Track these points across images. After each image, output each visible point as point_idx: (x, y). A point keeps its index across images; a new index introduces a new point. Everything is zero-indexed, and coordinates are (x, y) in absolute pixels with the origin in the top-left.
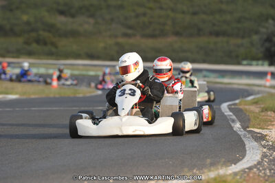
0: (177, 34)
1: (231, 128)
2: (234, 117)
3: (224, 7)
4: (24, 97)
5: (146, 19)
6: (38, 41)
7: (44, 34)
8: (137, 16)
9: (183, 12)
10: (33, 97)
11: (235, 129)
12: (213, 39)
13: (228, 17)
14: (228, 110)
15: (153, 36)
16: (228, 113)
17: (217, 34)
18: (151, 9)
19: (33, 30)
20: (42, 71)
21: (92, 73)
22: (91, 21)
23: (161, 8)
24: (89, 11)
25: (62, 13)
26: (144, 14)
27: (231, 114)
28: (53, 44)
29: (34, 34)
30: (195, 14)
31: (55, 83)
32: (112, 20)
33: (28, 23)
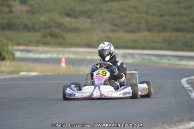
0: (149, 30)
1: (189, 96)
2: (191, 88)
3: (182, 11)
4: (42, 74)
5: (126, 20)
6: (51, 35)
7: (56, 30)
8: (121, 17)
9: (153, 15)
10: (49, 74)
11: (192, 97)
12: (175, 34)
13: (185, 18)
14: (186, 83)
15: (132, 31)
16: (187, 86)
17: (177, 30)
18: (131, 12)
19: (47, 27)
20: (54, 56)
21: (89, 57)
22: (89, 21)
23: (138, 12)
24: (87, 14)
25: (68, 15)
26: (126, 16)
27: (189, 86)
28: (62, 37)
29: (48, 31)
30: (162, 16)
31: (63, 64)
32: (103, 20)
33: (45, 23)
